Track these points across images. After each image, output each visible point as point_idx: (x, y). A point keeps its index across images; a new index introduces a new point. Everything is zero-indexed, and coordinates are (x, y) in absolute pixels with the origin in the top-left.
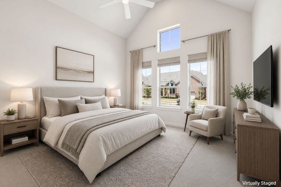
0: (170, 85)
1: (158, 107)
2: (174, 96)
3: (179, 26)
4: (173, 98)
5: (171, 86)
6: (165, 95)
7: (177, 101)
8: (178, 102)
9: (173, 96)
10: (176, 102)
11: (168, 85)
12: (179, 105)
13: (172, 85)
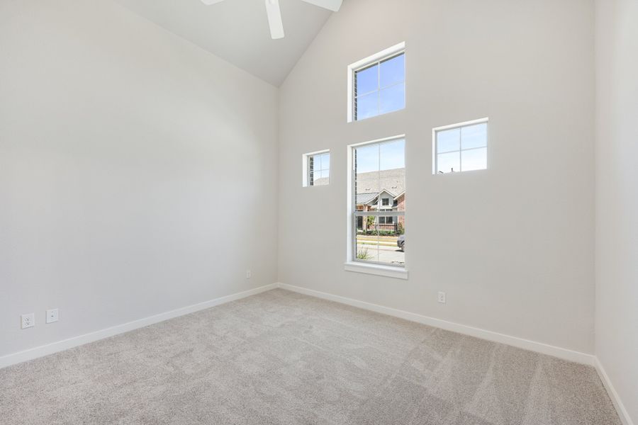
0: (380, 202)
1: (348, 265)
2: (392, 230)
3: (402, 49)
4: (389, 234)
5: (384, 204)
6: (368, 227)
7: (398, 242)
8: (401, 244)
9: (387, 230)
10: (396, 243)
11: (375, 202)
12: (402, 251)
13: (386, 202)
